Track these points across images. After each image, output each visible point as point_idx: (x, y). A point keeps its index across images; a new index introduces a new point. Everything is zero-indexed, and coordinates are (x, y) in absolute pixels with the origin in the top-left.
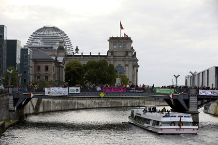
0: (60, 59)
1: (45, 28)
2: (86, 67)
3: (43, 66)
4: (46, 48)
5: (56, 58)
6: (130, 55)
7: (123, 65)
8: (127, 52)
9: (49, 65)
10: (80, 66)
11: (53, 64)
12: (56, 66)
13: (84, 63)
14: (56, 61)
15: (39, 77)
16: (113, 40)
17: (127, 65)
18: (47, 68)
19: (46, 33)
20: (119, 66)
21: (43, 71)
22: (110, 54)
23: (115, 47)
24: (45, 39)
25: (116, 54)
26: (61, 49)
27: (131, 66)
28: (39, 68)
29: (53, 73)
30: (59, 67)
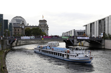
0: (23, 27)
1: (17, 17)
2: (32, 30)
3: (17, 29)
4: (17, 23)
5: (22, 27)
6: (46, 26)
7: (44, 29)
8: (45, 25)
9: (19, 29)
10: (30, 29)
11: (21, 29)
12: (22, 29)
13: (31, 28)
14: (22, 28)
15: (16, 33)
16: (40, 21)
17: (45, 29)
18: (18, 30)
19: (17, 18)
20: (43, 29)
21: (17, 31)
22: (39, 26)
23: (41, 23)
24: (17, 20)
25: (41, 26)
26: (23, 24)
27: (46, 29)
28: (16, 30)
29: (21, 32)
30: (23, 30)
